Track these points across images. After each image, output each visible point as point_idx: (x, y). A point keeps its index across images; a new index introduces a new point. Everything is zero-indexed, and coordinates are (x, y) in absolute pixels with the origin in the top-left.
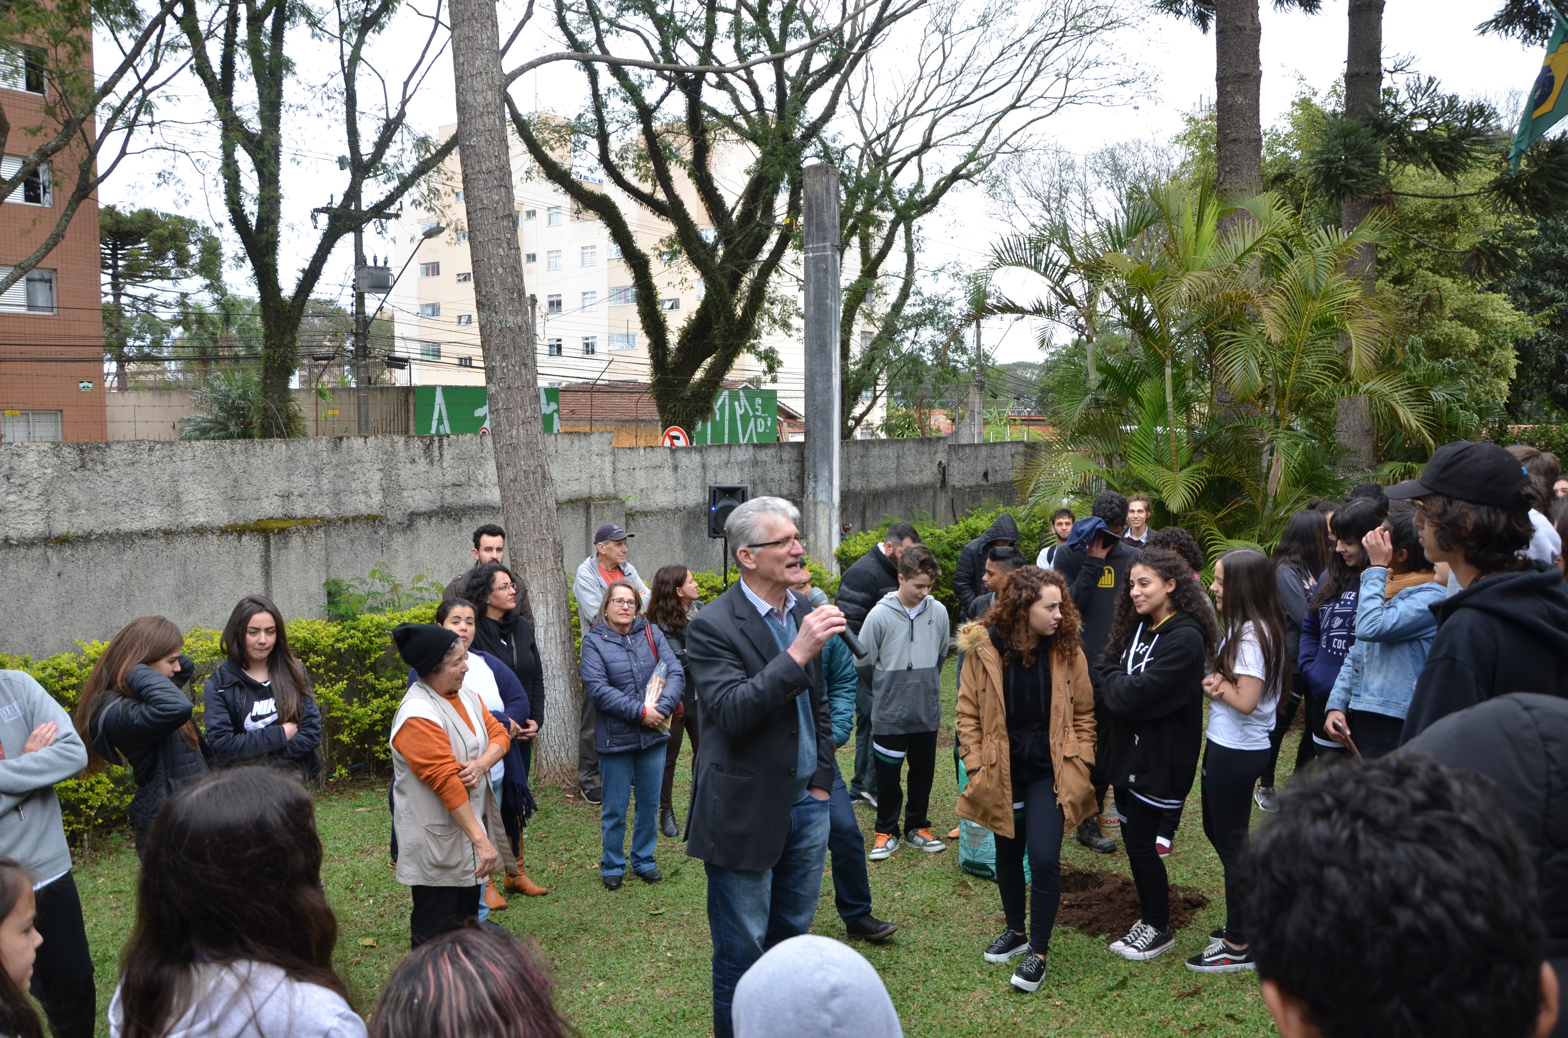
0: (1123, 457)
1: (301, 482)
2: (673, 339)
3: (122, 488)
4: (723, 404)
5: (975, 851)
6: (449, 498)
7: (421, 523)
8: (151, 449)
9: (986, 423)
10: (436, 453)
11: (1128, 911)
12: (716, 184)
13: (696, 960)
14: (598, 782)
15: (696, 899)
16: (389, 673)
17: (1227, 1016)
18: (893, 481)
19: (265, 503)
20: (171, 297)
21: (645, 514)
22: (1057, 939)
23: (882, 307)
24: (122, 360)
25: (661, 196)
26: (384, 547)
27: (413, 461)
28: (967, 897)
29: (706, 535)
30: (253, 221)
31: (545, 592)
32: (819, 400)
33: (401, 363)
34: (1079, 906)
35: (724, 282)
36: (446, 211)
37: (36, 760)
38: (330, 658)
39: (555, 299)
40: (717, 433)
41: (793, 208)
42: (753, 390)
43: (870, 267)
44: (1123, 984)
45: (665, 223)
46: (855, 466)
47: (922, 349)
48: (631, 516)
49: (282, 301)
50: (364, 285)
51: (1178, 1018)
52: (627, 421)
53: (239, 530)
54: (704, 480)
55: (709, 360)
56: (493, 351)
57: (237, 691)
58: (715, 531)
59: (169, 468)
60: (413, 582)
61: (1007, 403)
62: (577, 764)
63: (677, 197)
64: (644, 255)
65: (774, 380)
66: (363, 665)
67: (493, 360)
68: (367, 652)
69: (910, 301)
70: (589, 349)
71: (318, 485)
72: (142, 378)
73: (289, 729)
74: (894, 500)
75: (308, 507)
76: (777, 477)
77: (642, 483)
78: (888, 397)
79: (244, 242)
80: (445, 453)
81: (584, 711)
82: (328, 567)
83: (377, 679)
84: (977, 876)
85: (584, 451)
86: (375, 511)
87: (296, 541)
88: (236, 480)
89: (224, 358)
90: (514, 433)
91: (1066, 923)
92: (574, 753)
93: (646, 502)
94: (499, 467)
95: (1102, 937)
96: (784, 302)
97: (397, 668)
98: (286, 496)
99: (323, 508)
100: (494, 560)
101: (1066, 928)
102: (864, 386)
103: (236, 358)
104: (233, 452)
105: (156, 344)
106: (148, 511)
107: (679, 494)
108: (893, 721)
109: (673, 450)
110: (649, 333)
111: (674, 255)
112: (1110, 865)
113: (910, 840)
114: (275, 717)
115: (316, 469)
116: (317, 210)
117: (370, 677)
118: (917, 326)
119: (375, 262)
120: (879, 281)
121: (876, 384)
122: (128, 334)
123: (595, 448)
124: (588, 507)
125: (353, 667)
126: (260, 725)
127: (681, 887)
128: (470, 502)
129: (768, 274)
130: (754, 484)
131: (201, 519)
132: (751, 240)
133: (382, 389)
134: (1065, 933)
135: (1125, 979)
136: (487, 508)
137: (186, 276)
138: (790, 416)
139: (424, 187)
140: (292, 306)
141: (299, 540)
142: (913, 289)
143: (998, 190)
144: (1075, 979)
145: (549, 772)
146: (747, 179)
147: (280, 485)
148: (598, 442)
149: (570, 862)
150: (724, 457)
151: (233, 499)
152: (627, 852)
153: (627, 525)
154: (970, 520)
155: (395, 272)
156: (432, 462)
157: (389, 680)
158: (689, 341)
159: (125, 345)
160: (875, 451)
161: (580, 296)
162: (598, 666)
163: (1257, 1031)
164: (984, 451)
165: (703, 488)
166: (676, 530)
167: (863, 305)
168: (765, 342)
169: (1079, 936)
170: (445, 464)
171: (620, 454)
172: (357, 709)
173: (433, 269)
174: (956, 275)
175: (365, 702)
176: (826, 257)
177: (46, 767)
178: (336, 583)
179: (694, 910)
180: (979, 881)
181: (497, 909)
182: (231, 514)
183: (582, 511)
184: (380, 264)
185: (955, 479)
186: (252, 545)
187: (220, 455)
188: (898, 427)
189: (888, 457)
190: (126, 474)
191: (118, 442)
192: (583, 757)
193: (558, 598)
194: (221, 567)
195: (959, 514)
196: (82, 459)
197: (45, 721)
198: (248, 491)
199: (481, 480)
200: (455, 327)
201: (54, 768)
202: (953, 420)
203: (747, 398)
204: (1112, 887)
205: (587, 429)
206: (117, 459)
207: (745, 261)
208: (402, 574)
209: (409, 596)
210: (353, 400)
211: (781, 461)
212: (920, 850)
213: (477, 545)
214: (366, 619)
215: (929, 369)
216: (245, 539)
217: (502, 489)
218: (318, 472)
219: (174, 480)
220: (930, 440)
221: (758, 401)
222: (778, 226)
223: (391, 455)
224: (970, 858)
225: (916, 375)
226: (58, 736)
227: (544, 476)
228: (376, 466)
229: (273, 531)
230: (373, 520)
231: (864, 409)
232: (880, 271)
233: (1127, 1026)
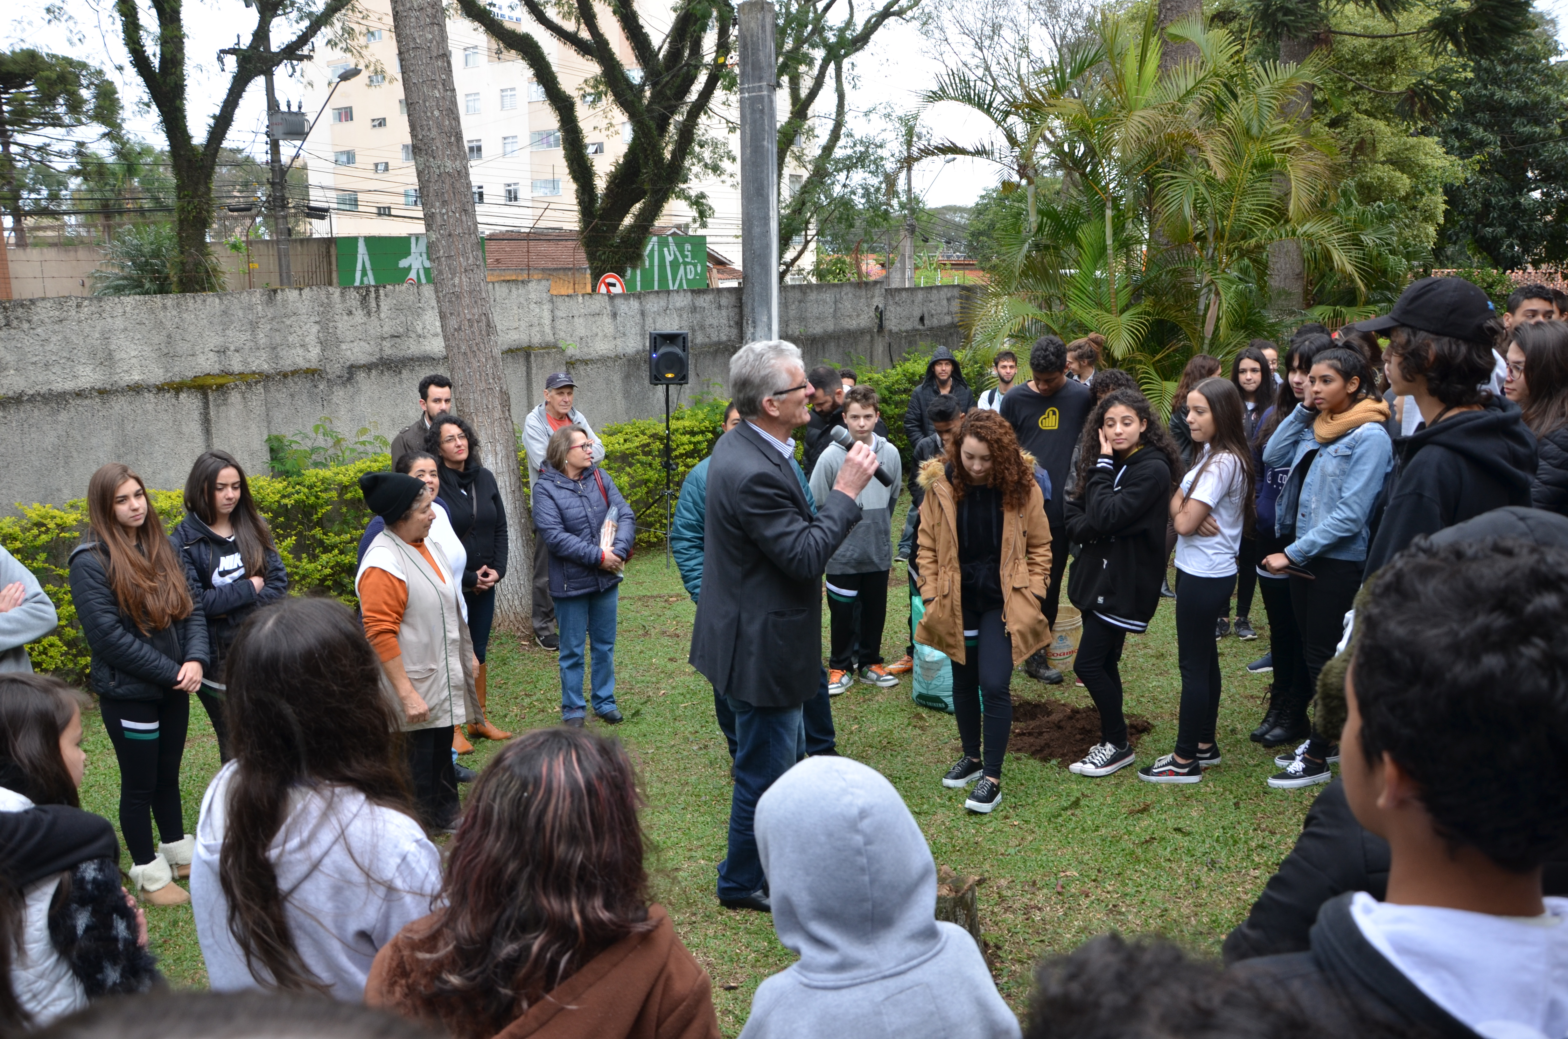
0: (1064, 299)
1: (237, 337)
2: (601, 184)
3: (51, 347)
4: (652, 250)
5: (928, 685)
6: (388, 350)
7: (361, 376)
8: (78, 306)
9: (917, 268)
10: (373, 304)
11: (1078, 737)
12: (641, 22)
13: (664, 795)
14: (554, 628)
15: (659, 738)
16: (336, 528)
17: (1175, 830)
18: (830, 326)
19: (201, 359)
20: (68, 147)
21: (585, 362)
22: (1010, 763)
23: (813, 149)
24: (18, 214)
25: (585, 34)
26: (325, 401)
27: (350, 313)
28: (922, 728)
29: (647, 382)
30: (156, 62)
31: (493, 442)
32: (757, 244)
33: (320, 213)
34: (1030, 734)
35: (653, 125)
36: (364, 52)
37: (9, 620)
38: (276, 515)
39: (474, 144)
40: (647, 281)
41: (723, 47)
42: (681, 236)
43: (800, 109)
44: (1076, 804)
45: (590, 63)
46: (793, 312)
47: (853, 193)
48: (571, 364)
49: (193, 148)
50: (279, 131)
51: (1130, 833)
52: (555, 269)
53: (177, 388)
54: (643, 327)
55: (638, 206)
56: (432, 197)
57: (202, 547)
58: (656, 378)
59: (100, 325)
60: (357, 435)
61: (937, 248)
62: (530, 612)
63: (601, 36)
64: (569, 97)
65: (704, 225)
66: (311, 521)
67: (433, 206)
68: (314, 507)
69: (842, 142)
70: (512, 196)
71: (254, 340)
72: (41, 234)
73: (257, 582)
74: (832, 345)
75: (245, 362)
76: (715, 322)
77: (581, 331)
78: (818, 241)
79: (148, 86)
80: (382, 304)
81: (536, 558)
82: (269, 422)
83: (325, 534)
84: (931, 708)
85: (522, 300)
86: (314, 365)
87: (235, 397)
88: (169, 336)
89: (129, 211)
90: (457, 281)
91: (1019, 750)
92: (528, 601)
93: (586, 349)
94: (443, 317)
95: (1054, 762)
96: (715, 145)
97: (345, 522)
98: (222, 352)
99: (261, 363)
100: (443, 411)
101: (1019, 755)
102: (797, 231)
103: (141, 211)
104: (165, 307)
105: (54, 197)
106: (80, 370)
107: (619, 342)
108: (844, 560)
109: (612, 297)
110: (575, 179)
111: (598, 97)
112: (1058, 695)
113: (865, 677)
114: (242, 571)
115: (251, 323)
116: (223, 51)
117: (318, 532)
118: (849, 169)
119: (289, 106)
120: (809, 122)
121: (807, 229)
122: (23, 186)
123: (533, 296)
124: (528, 356)
125: (300, 523)
126: (228, 580)
127: (643, 727)
128: (409, 353)
129: (697, 116)
130: (694, 331)
131: (136, 377)
132: (679, 80)
133: (302, 241)
134: (1018, 759)
135: (1078, 799)
136: (427, 359)
137: (81, 123)
138: (720, 263)
139: (338, 25)
140: (204, 154)
141: (238, 396)
142: (843, 130)
143: (931, 27)
144: (1030, 801)
145: (504, 620)
146: (673, 16)
147: (214, 341)
148: (536, 289)
149: (531, 706)
150: (663, 303)
151: (167, 355)
152: (588, 695)
153: (568, 373)
154: (908, 365)
155: (311, 118)
156: (369, 314)
157: (338, 534)
158: (617, 186)
159: (20, 197)
160: (813, 296)
161: (500, 141)
162: (554, 514)
163: (1204, 842)
164: (920, 295)
165: (643, 335)
166: (617, 378)
167: (794, 148)
168: (694, 187)
169: (1031, 761)
170: (382, 315)
171: (559, 302)
172: (306, 565)
173: (346, 114)
174: (888, 116)
175: (314, 558)
176: (762, 97)
177: (19, 627)
178: (279, 439)
179: (658, 748)
180: (933, 713)
181: (464, 753)
182: (167, 371)
183: (522, 361)
184: (294, 109)
185: (892, 324)
186: (190, 403)
187: (152, 311)
188: (829, 272)
189: (825, 302)
190: (54, 332)
191: (43, 299)
192: (537, 605)
193: (506, 448)
194: (160, 425)
195: (896, 358)
196: (6, 317)
197: (11, 581)
198: (182, 347)
199: (420, 331)
200: (371, 174)
201: (27, 628)
202: (883, 265)
203: (677, 245)
204: (1061, 716)
205: (525, 277)
206: (43, 316)
207: (673, 102)
208: (344, 428)
209: (352, 450)
210: (273, 251)
211: (719, 307)
212: (874, 685)
213: (424, 396)
214: (311, 474)
215: (860, 212)
216: (183, 396)
217: (446, 339)
218: (254, 326)
219: (105, 338)
220: (866, 284)
221: (688, 247)
222: (706, 65)
223: (327, 306)
224: (924, 692)
225: (847, 219)
226: (27, 596)
227: (488, 325)
228: (313, 319)
229: (210, 387)
230: (312, 374)
231: (795, 254)
232: (810, 113)
233: (1083, 842)
